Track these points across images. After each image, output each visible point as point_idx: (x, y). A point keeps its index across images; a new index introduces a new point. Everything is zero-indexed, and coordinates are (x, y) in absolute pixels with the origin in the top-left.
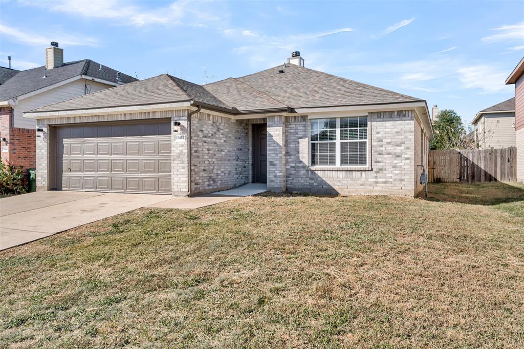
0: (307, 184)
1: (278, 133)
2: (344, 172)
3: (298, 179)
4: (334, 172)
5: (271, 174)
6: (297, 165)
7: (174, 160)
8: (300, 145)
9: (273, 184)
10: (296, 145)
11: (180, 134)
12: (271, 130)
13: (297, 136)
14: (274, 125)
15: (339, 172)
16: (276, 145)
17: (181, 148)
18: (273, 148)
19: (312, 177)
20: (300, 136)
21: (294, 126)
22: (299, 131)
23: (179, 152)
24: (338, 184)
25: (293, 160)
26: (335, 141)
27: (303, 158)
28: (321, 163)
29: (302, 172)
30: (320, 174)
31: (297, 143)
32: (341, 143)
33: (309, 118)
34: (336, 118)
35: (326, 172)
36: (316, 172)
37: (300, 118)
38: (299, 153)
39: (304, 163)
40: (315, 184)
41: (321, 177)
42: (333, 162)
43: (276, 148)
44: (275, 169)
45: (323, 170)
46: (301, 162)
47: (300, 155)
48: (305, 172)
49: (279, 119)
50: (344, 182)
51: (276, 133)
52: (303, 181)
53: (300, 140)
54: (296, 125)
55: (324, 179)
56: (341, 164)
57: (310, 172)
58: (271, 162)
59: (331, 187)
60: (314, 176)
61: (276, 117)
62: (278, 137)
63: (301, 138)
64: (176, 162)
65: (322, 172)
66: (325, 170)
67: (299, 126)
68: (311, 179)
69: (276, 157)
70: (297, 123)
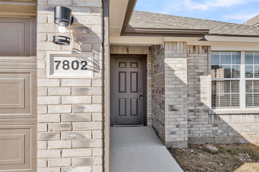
0: (209, 131)
1: (180, 65)
2: (253, 116)
3: (198, 126)
4: (241, 116)
5: (170, 123)
6: (197, 108)
7: (48, 137)
8: (201, 83)
9: (174, 136)
10: (196, 83)
11: (74, 51)
12: (169, 62)
13: (196, 71)
14: (175, 55)
15: (246, 116)
16: (178, 83)
17: (76, 100)
18: (174, 86)
19: (216, 123)
20: (201, 71)
21: (193, 58)
22: (199, 64)
23: (67, 110)
24: (246, 130)
25: (192, 102)
26: (239, 79)
27: (205, 98)
28: (222, 105)
29: (203, 117)
30: (225, 119)
31: (197, 80)
32: (246, 80)
33: (213, 49)
34: (240, 52)
35: (233, 116)
36: (221, 116)
37: (201, 48)
38: (199, 92)
39: (205, 106)
40: (220, 131)
41: (227, 122)
42: (236, 104)
43: (178, 86)
44: (177, 116)
45: (229, 114)
46: (202, 104)
47: (202, 95)
48: (207, 116)
49: (182, 47)
50: (253, 127)
51: (177, 65)
52: (204, 129)
53: (201, 77)
54: (195, 57)
55: (230, 125)
56: (246, 105)
57: (213, 116)
58: (171, 106)
59: (238, 134)
60: (219, 122)
61: (178, 44)
62: (181, 72)
63: (202, 74)
64: (54, 144)
65: (227, 116)
66: (231, 114)
67: (199, 58)
68: (216, 125)
69: (180, 100)
70: (196, 55)
